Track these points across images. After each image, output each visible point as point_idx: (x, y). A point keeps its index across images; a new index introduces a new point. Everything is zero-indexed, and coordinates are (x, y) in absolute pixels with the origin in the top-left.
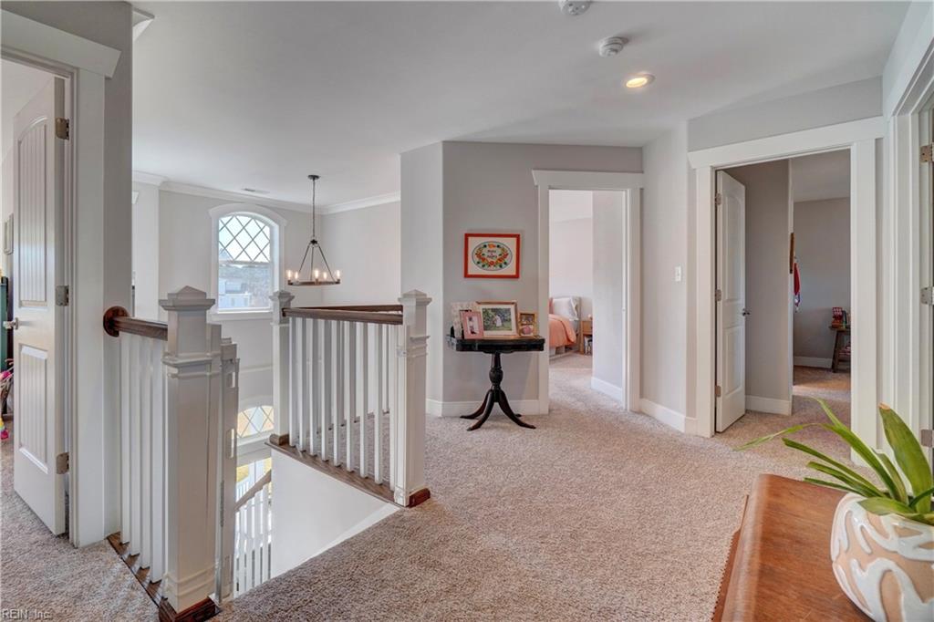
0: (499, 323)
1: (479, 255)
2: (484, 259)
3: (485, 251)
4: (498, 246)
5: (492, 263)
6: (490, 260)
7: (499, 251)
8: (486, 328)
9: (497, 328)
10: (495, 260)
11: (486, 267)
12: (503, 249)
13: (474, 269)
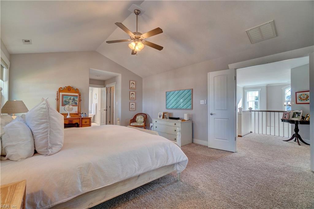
0: (296, 116)
1: (300, 98)
2: (301, 99)
3: (302, 96)
4: (306, 95)
5: (304, 100)
6: (303, 99)
7: (306, 96)
8: (293, 117)
9: (296, 117)
10: (305, 99)
11: (302, 101)
12: (307, 95)
13: (298, 101)
